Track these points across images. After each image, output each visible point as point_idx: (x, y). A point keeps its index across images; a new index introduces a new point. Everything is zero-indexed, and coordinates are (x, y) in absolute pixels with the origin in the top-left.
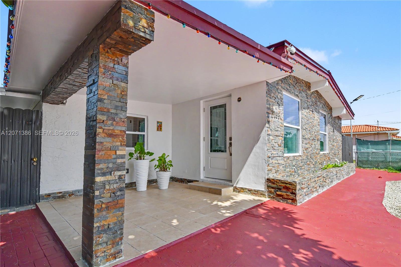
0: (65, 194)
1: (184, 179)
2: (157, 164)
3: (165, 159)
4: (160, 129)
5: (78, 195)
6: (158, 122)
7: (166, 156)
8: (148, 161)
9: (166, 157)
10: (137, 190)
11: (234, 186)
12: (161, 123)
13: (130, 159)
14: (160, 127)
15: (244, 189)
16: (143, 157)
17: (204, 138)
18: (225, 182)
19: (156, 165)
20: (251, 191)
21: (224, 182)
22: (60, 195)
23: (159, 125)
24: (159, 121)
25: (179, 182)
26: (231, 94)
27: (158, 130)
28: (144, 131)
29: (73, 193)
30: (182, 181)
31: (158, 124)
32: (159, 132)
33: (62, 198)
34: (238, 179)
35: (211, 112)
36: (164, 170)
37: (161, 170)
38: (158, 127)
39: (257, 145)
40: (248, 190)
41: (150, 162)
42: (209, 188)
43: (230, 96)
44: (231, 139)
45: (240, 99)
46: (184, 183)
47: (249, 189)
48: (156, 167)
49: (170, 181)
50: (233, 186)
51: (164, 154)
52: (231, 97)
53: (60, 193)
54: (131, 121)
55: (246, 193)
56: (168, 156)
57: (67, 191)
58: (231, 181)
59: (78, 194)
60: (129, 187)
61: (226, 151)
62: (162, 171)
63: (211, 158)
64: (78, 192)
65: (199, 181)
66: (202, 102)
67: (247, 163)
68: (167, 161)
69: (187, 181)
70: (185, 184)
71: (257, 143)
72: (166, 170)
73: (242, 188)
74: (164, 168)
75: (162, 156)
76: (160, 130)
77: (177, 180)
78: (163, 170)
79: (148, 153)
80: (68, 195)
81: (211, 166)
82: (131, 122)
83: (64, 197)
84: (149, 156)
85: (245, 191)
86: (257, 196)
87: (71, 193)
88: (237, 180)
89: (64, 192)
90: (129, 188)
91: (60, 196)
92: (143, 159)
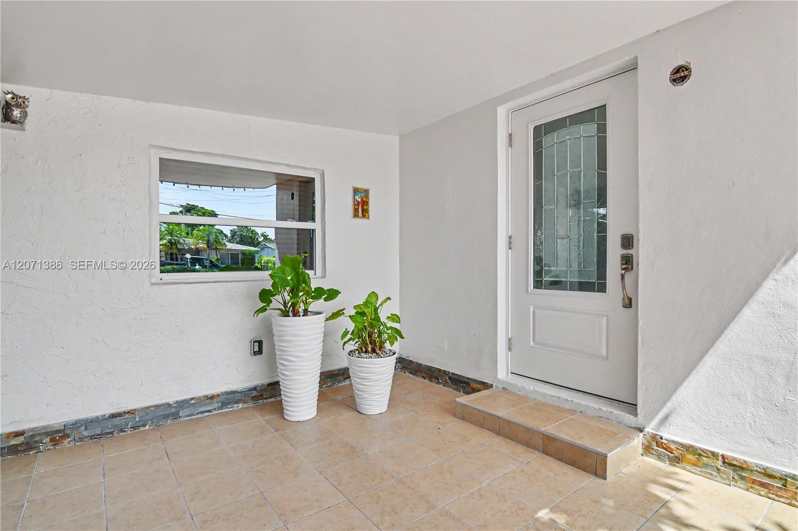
0: (37, 439)
1: (439, 370)
2: (351, 326)
3: (376, 309)
4: (363, 213)
5: (86, 437)
6: (356, 191)
7: (379, 302)
8: (322, 317)
9: (381, 305)
10: (286, 417)
11: (649, 429)
12: (366, 192)
13: (263, 310)
14: (361, 208)
15: (700, 455)
16: (302, 304)
17: (510, 237)
18: (604, 409)
19: (346, 333)
20: (742, 468)
21: (597, 407)
22: (21, 439)
23: (360, 200)
24: (362, 185)
25: (425, 378)
26: (636, 57)
27: (356, 215)
28: (313, 220)
29: (68, 432)
30: (432, 374)
31: (356, 197)
32: (360, 221)
33: (25, 450)
34: (669, 405)
35: (538, 146)
36: (374, 351)
37: (364, 349)
38: (356, 204)
39: (785, 269)
40: (724, 462)
41: (327, 320)
42: (543, 434)
43: (632, 67)
44: (628, 241)
45: (686, 73)
46: (438, 383)
47: (734, 459)
48: (349, 336)
49: (395, 370)
50: (642, 431)
51: (374, 294)
52: (637, 71)
53: (18, 434)
54: (293, 194)
55: (711, 474)
56: (389, 298)
57: (44, 427)
58: (632, 407)
59: (86, 433)
60: (264, 397)
61: (602, 288)
62: (366, 352)
63: (536, 310)
64: (83, 428)
65: (491, 386)
66: (501, 111)
67: (721, 346)
68: (383, 319)
69: (450, 378)
70: (440, 386)
71: (786, 262)
72: (381, 347)
73: (689, 449)
74: (373, 342)
75: (366, 304)
76: (364, 216)
77: (416, 371)
78: (370, 349)
79: (319, 293)
80: (47, 440)
81: (537, 337)
82: (293, 198)
83: (31, 449)
84: (325, 300)
85: (706, 465)
86: (782, 500)
87: (58, 431)
88: (665, 411)
89: (32, 430)
90: (265, 401)
91: (17, 445)
92: (306, 313)
